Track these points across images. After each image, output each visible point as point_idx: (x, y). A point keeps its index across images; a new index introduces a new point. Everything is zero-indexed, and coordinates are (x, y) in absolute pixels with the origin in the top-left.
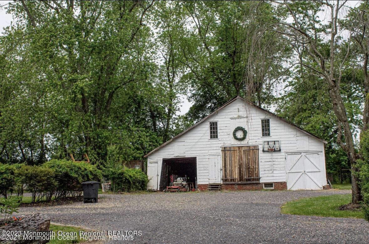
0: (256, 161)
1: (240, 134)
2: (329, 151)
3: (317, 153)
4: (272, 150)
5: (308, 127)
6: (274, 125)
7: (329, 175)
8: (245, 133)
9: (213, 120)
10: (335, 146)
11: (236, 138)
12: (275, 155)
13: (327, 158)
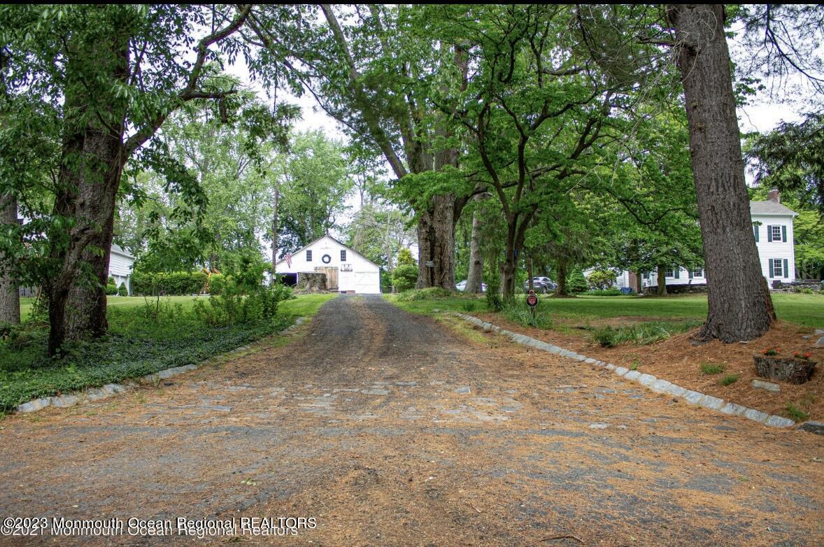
0: (336, 277)
1: (326, 259)
2: (382, 271)
3: (375, 273)
4: (347, 270)
5: (369, 255)
6: (349, 254)
7: (381, 288)
8: (330, 258)
9: (309, 249)
10: (385, 268)
11: (323, 261)
12: (348, 273)
13: (381, 276)
